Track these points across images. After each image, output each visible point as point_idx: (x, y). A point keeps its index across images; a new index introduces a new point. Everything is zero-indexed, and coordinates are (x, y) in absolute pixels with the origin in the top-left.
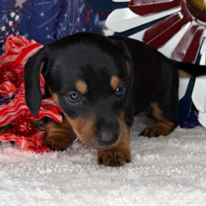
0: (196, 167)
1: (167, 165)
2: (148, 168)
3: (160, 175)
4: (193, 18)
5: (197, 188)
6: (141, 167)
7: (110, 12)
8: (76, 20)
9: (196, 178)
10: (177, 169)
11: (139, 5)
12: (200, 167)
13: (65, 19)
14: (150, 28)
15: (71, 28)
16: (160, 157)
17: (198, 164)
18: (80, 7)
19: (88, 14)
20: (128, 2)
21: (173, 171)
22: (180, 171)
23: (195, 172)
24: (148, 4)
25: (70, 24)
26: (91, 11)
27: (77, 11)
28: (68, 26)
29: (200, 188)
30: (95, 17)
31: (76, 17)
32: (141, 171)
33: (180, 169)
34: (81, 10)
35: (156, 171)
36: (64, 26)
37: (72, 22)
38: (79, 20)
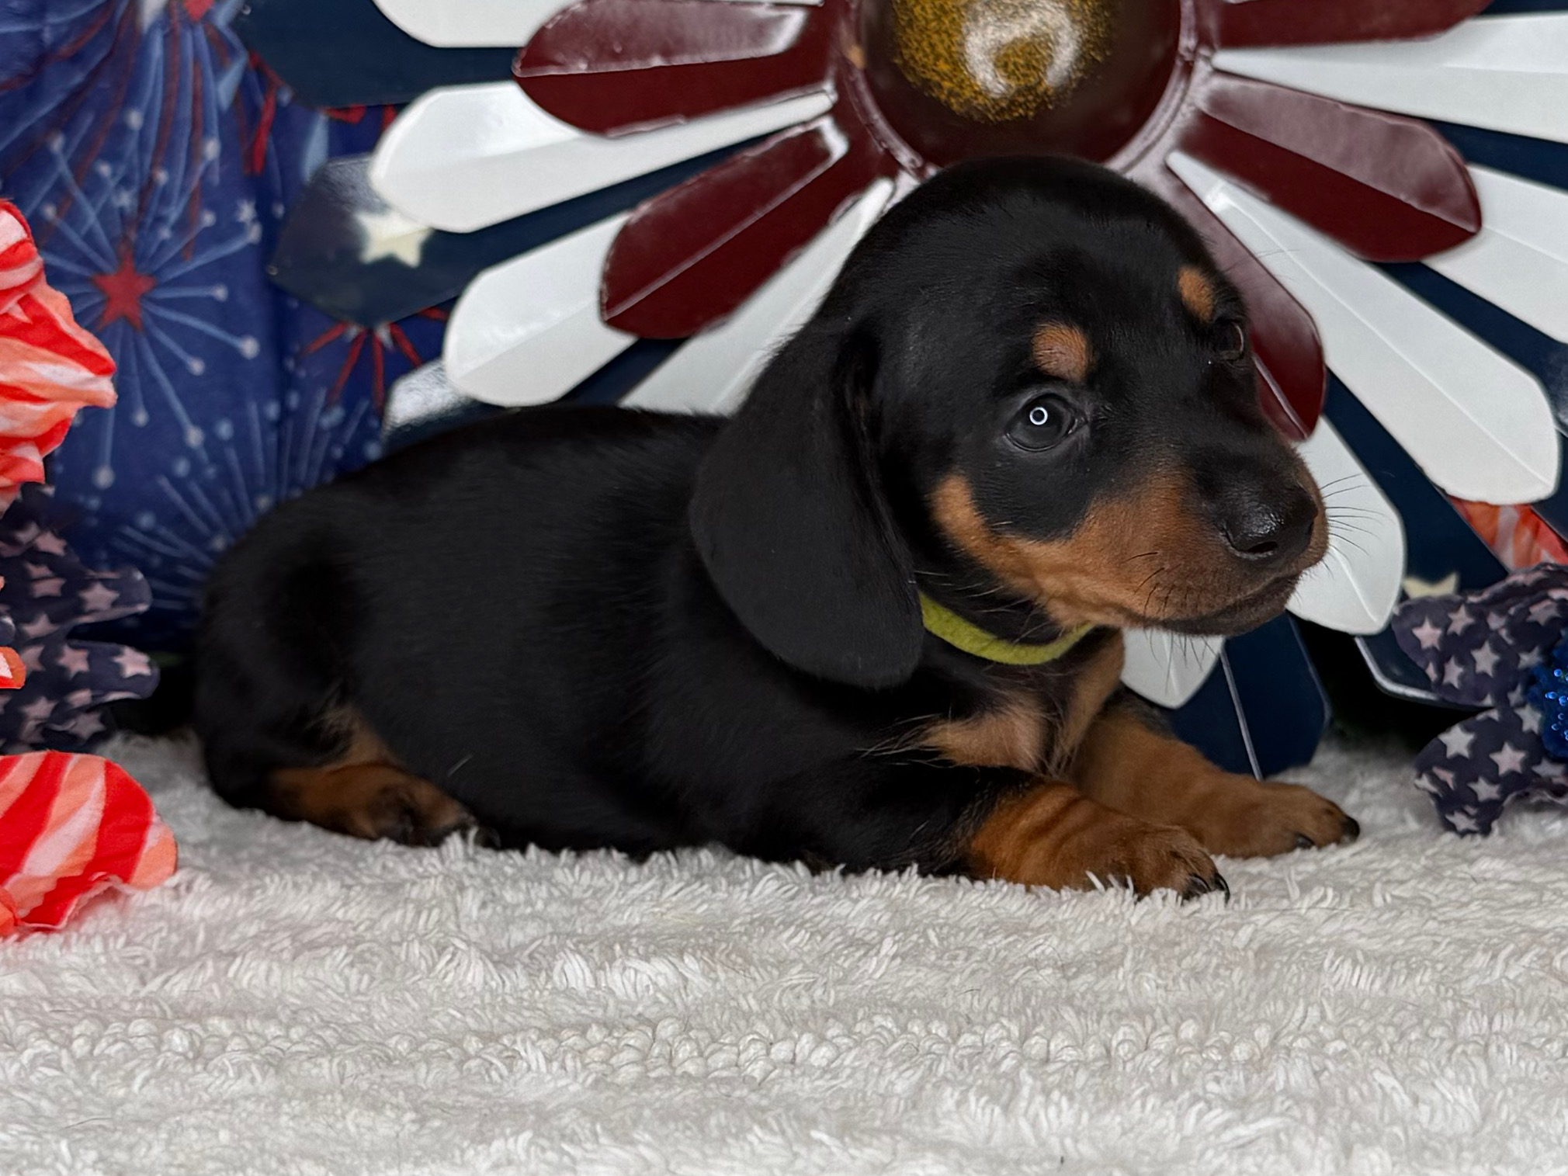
0: (916, 1028)
1: (747, 1016)
2: (632, 1039)
3: (705, 1078)
4: (905, 156)
5: (919, 1146)
6: (595, 1033)
7: (400, 107)
8: (194, 153)
9: (920, 1087)
10: (806, 1041)
11: (582, 67)
12: (939, 1029)
13: (132, 145)
14: (645, 208)
15: (165, 198)
16: (708, 973)
17: (930, 1011)
18: (219, 69)
19: (268, 116)
20: (509, 52)
21: (781, 1051)
22: (824, 1053)
23: (911, 1056)
24: (636, 65)
25: (162, 177)
26: (286, 97)
27: (200, 98)
28: (146, 190)
29: (941, 1147)
30: (304, 134)
31: (199, 129)
32: (596, 1054)
33: (821, 1040)
34: (224, 89)
35: (685, 1050)
36: (125, 182)
37: (169, 166)
38: (212, 148)
